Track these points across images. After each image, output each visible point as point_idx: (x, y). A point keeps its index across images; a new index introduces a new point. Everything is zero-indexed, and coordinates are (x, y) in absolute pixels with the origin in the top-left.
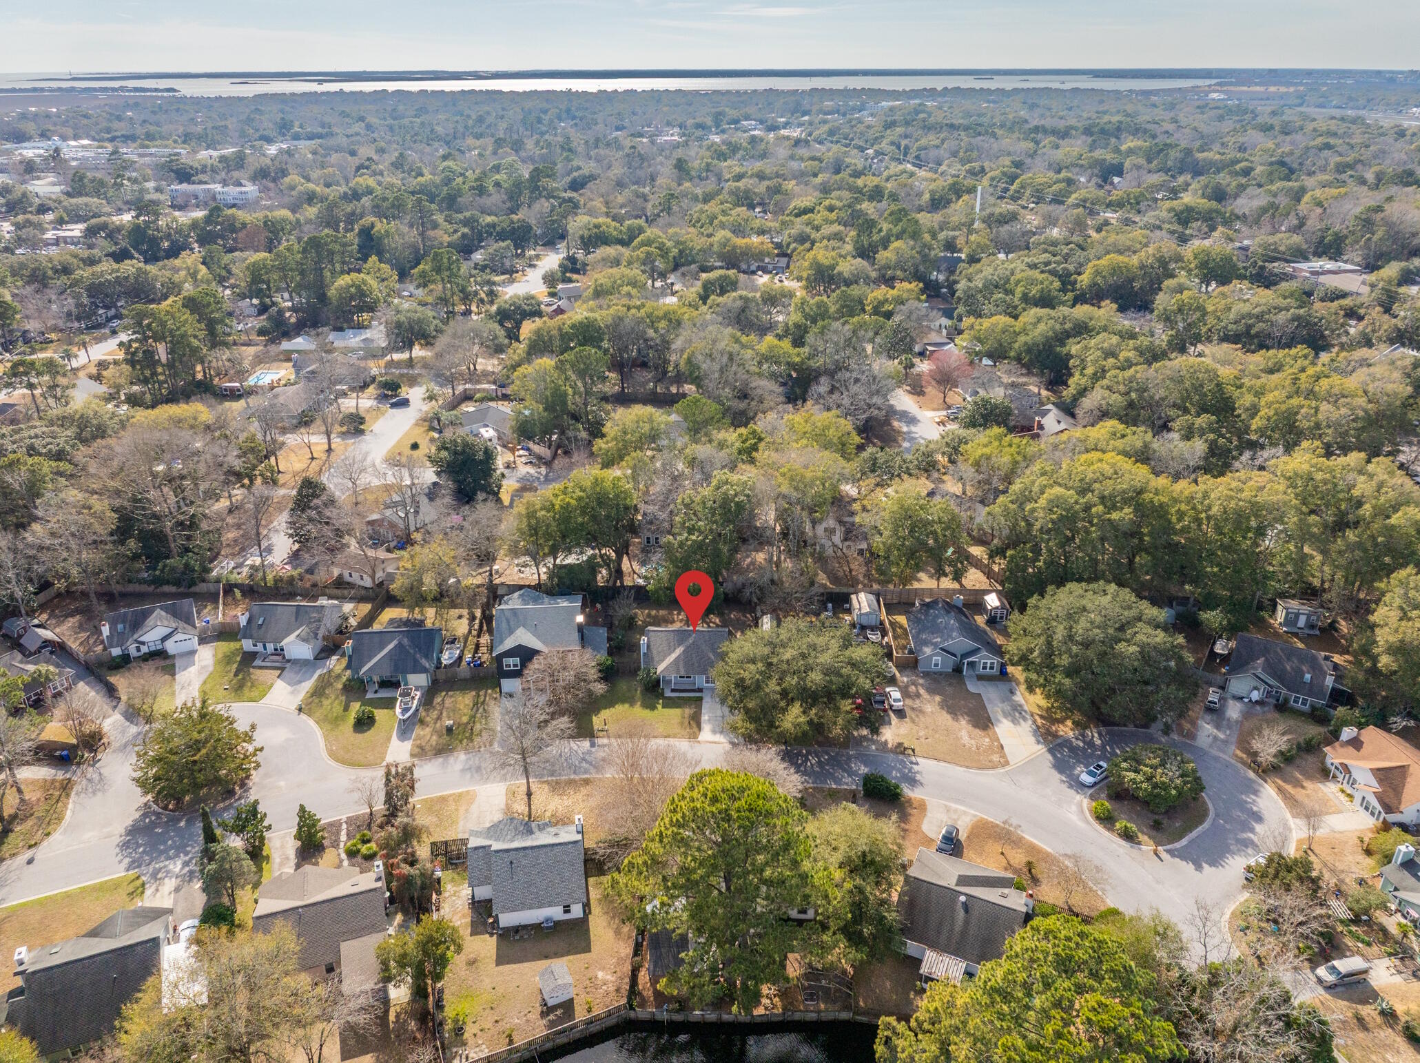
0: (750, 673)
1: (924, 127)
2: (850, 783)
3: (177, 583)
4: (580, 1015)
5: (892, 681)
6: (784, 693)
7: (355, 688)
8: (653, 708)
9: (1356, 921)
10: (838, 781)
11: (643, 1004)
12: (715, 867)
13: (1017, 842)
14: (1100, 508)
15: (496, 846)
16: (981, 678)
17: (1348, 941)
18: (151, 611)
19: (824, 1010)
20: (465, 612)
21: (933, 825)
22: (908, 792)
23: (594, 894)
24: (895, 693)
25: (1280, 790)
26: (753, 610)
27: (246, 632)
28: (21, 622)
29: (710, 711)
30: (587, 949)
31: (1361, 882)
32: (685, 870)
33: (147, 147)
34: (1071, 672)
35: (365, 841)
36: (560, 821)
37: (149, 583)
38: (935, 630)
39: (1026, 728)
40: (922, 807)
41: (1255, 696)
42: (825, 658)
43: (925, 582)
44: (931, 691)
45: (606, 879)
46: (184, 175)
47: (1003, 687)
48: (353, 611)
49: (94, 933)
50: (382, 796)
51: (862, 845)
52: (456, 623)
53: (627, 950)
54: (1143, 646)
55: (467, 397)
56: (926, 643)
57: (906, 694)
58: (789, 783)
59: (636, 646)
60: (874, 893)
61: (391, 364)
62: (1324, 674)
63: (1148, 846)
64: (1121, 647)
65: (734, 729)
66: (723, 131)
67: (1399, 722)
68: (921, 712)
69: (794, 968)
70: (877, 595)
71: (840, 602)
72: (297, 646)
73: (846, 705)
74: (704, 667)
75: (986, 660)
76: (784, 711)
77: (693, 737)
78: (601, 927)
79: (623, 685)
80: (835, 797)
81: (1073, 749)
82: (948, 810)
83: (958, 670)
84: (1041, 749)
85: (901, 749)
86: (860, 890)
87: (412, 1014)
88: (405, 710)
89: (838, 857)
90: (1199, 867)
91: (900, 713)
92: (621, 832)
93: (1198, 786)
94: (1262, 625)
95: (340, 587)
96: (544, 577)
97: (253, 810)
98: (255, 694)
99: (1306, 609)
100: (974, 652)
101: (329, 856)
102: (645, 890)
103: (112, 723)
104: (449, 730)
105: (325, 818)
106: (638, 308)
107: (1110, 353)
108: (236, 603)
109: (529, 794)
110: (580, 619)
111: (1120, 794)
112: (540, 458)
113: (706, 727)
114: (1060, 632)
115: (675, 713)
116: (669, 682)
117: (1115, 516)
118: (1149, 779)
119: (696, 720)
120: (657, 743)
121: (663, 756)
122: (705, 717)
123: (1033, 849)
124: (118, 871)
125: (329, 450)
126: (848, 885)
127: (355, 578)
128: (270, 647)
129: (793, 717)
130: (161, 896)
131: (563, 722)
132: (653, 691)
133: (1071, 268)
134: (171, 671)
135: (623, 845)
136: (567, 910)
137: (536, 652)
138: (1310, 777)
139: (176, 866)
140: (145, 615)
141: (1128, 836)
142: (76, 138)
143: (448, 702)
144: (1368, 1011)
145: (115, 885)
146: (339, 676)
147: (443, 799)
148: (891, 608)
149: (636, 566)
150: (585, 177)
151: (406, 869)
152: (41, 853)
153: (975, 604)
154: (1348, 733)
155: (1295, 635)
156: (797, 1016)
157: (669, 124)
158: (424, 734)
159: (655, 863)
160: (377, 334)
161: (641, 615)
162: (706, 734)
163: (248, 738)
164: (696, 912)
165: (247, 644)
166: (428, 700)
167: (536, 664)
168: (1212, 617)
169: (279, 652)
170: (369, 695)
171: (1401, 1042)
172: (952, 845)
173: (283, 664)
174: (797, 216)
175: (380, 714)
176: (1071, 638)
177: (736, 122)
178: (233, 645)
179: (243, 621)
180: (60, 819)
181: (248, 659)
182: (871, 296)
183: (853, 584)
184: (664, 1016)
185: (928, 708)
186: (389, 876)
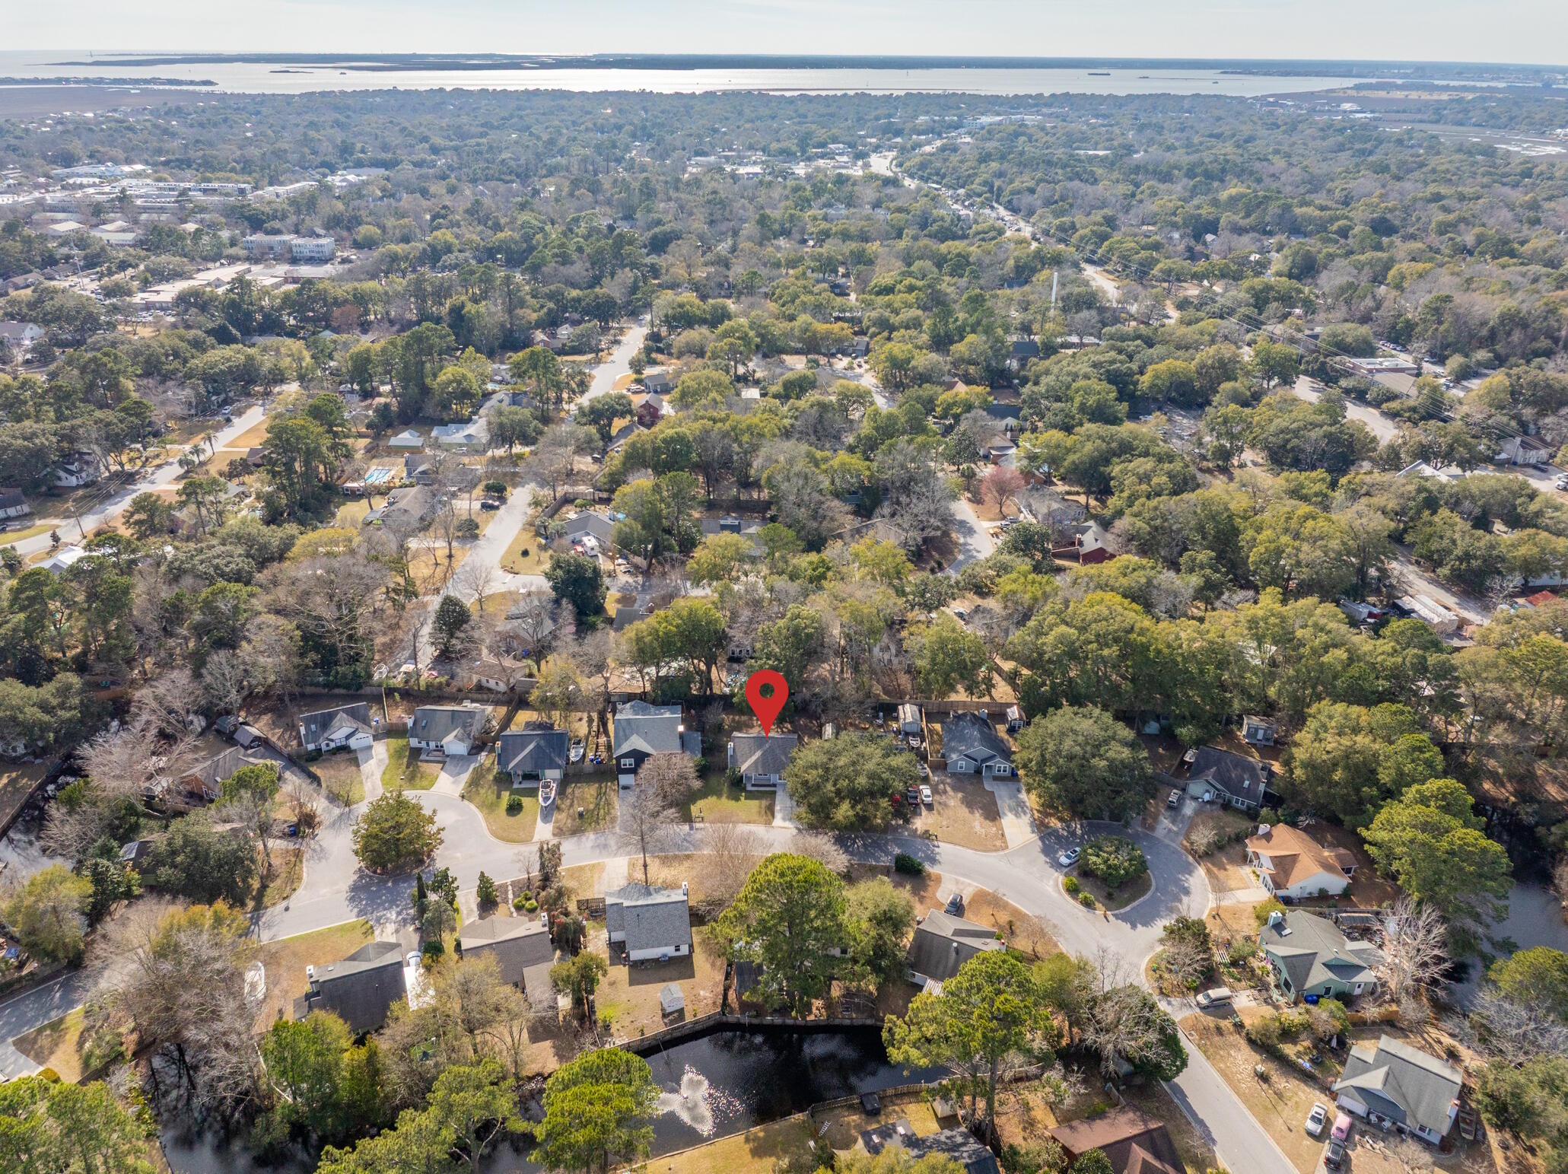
0: (813, 776)
1: (1020, 164)
2: (886, 861)
3: (347, 687)
4: (689, 1018)
5: (925, 780)
6: (838, 792)
7: (504, 780)
8: (737, 799)
9: (1234, 963)
10: (877, 859)
11: (732, 1011)
12: (782, 919)
13: (1005, 906)
14: (1094, 646)
15: (626, 903)
16: (996, 778)
17: (1226, 979)
18: (336, 713)
19: (855, 1018)
20: (585, 716)
21: (944, 894)
22: (928, 867)
23: (696, 939)
24: (926, 790)
25: (1209, 871)
26: (818, 718)
27: (412, 732)
28: (232, 719)
29: (782, 802)
30: (692, 976)
31: (1248, 939)
32: (762, 921)
33: (209, 181)
34: (1056, 779)
35: (528, 899)
36: (667, 886)
37: (325, 686)
38: (962, 739)
39: (1026, 819)
40: (938, 880)
41: (1207, 797)
42: (870, 766)
43: (960, 696)
44: (955, 789)
45: (705, 929)
46: (256, 222)
47: (1012, 786)
48: (494, 713)
49: (353, 958)
50: (537, 866)
51: (884, 906)
52: (577, 725)
53: (720, 977)
54: (1111, 761)
55: (567, 500)
56: (953, 750)
57: (935, 791)
58: (839, 860)
59: (724, 748)
60: (890, 938)
61: (494, 461)
62: (1259, 781)
63: (1100, 910)
64: (1095, 761)
65: (799, 818)
66: (809, 159)
67: (1304, 821)
68: (946, 805)
69: (836, 991)
70: (920, 706)
71: (889, 710)
72: (454, 743)
73: (884, 803)
74: (779, 768)
75: (1000, 765)
76: (837, 806)
77: (768, 823)
78: (700, 960)
79: (713, 780)
80: (873, 871)
81: (1059, 837)
82: (957, 882)
83: (978, 772)
84: (1034, 837)
85: (927, 835)
86: (881, 937)
87: (574, 1016)
88: (546, 799)
89: (867, 915)
90: (1134, 927)
91: (930, 807)
92: (717, 895)
93: (1143, 866)
94: (1229, 736)
95: (481, 692)
96: (648, 687)
97: (445, 875)
98: (425, 783)
99: (1264, 725)
100: (992, 757)
101: (502, 909)
102: (734, 935)
103: (319, 805)
104: (581, 815)
105: (497, 882)
106: (723, 420)
107: (1145, 478)
108: (397, 705)
109: (645, 866)
110: (681, 728)
111: (1086, 873)
112: (637, 567)
113: (778, 816)
114: (1051, 747)
115: (754, 804)
116: (749, 778)
117: (1106, 652)
118: (1106, 861)
119: (770, 810)
120: (743, 828)
121: (746, 839)
122: (777, 808)
123: (1016, 912)
124: (350, 916)
125: (450, 556)
126: (873, 933)
127: (492, 684)
128: (432, 745)
129: (844, 811)
130: (387, 934)
131: (671, 812)
132: (738, 786)
133: (1134, 366)
134: (356, 762)
135: (720, 903)
136: (677, 949)
137: (648, 755)
138: (1232, 861)
139: (392, 915)
140: (331, 717)
141: (1088, 904)
142: (129, 161)
143: (577, 792)
144: (1226, 1024)
145: (351, 928)
146: (489, 770)
147: (581, 869)
148: (930, 717)
149: (724, 675)
150: (665, 234)
151: (563, 919)
152: (294, 901)
153: (999, 715)
154: (1264, 828)
155: (1254, 745)
156: (837, 1022)
157: (751, 147)
158: (560, 817)
159: (742, 917)
160: (478, 429)
161: (727, 719)
162: (778, 821)
163: (431, 821)
164: (769, 948)
165: (414, 742)
166: (561, 792)
167: (647, 765)
168: (1185, 732)
169: (440, 749)
170: (516, 786)
171: (1243, 1043)
172: (957, 908)
173: (444, 759)
174: (878, 293)
175: (526, 801)
176: (1058, 752)
177: (823, 145)
178: (401, 742)
179: (410, 723)
180: (300, 879)
181: (415, 753)
182: (941, 398)
183: (900, 696)
184: (745, 1020)
185: (952, 803)
186: (551, 924)
